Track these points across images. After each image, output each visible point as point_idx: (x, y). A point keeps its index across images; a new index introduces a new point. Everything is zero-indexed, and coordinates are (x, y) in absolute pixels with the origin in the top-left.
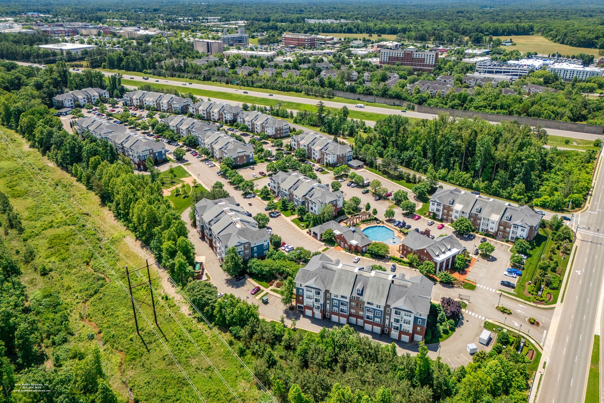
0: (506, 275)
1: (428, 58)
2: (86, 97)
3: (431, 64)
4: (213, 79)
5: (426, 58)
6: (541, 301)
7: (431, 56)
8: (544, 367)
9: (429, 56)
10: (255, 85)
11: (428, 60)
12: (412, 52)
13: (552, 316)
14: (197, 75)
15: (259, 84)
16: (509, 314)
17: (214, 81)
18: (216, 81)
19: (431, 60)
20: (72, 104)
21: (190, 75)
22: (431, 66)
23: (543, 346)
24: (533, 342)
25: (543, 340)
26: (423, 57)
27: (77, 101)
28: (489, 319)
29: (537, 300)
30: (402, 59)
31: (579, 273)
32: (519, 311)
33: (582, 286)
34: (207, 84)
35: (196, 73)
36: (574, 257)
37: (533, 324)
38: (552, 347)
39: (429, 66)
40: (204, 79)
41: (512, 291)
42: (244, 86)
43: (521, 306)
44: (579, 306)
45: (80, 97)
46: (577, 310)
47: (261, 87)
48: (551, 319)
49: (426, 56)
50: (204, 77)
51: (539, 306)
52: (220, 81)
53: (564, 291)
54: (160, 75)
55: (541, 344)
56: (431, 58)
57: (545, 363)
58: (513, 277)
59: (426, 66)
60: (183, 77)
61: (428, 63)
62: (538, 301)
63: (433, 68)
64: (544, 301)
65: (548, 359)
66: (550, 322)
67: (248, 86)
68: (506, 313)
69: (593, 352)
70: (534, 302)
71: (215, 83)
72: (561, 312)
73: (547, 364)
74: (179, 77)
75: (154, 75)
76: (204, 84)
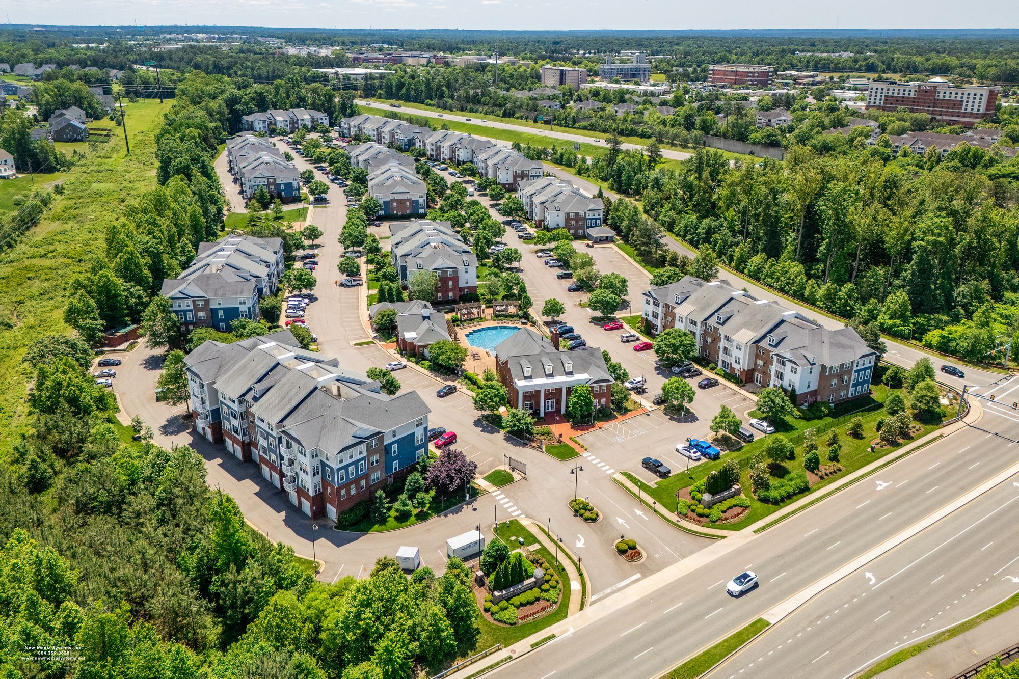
0: (677, 450)
1: (971, 100)
2: (288, 119)
3: (975, 111)
4: (517, 115)
5: (965, 99)
6: (700, 515)
7: (978, 97)
8: (535, 646)
9: (972, 96)
10: (577, 125)
11: (970, 104)
12: (935, 88)
13: (692, 552)
14: (496, 109)
15: (584, 124)
16: (586, 520)
17: (518, 118)
18: (521, 118)
19: (976, 104)
20: (264, 127)
21: (486, 108)
22: (977, 116)
23: (593, 603)
24: (575, 586)
25: (609, 590)
26: (959, 98)
27: (275, 124)
28: (528, 516)
29: (693, 511)
30: (914, 101)
31: (882, 485)
32: (620, 521)
33: (855, 514)
34: (505, 122)
35: (494, 105)
36: (908, 453)
37: (622, 552)
38: (614, 610)
39: (971, 115)
40: (505, 115)
41: (652, 480)
42: (561, 126)
43: (639, 513)
44: (794, 549)
45: (279, 119)
46: (780, 556)
47: (585, 128)
48: (684, 556)
49: (965, 96)
50: (505, 111)
51: (685, 523)
52: (527, 118)
53: (794, 512)
54: (445, 107)
55: (591, 598)
56: (977, 101)
57: (554, 636)
58: (690, 457)
59: (965, 115)
60: (476, 112)
61: (969, 110)
62: (694, 515)
63: (978, 120)
64: (707, 516)
65: (572, 630)
66: (676, 561)
67: (567, 126)
68: (581, 515)
69: (706, 653)
70: (679, 514)
71: (519, 120)
72: (730, 549)
73: (552, 642)
74: (471, 111)
75: (438, 107)
76: (502, 121)
